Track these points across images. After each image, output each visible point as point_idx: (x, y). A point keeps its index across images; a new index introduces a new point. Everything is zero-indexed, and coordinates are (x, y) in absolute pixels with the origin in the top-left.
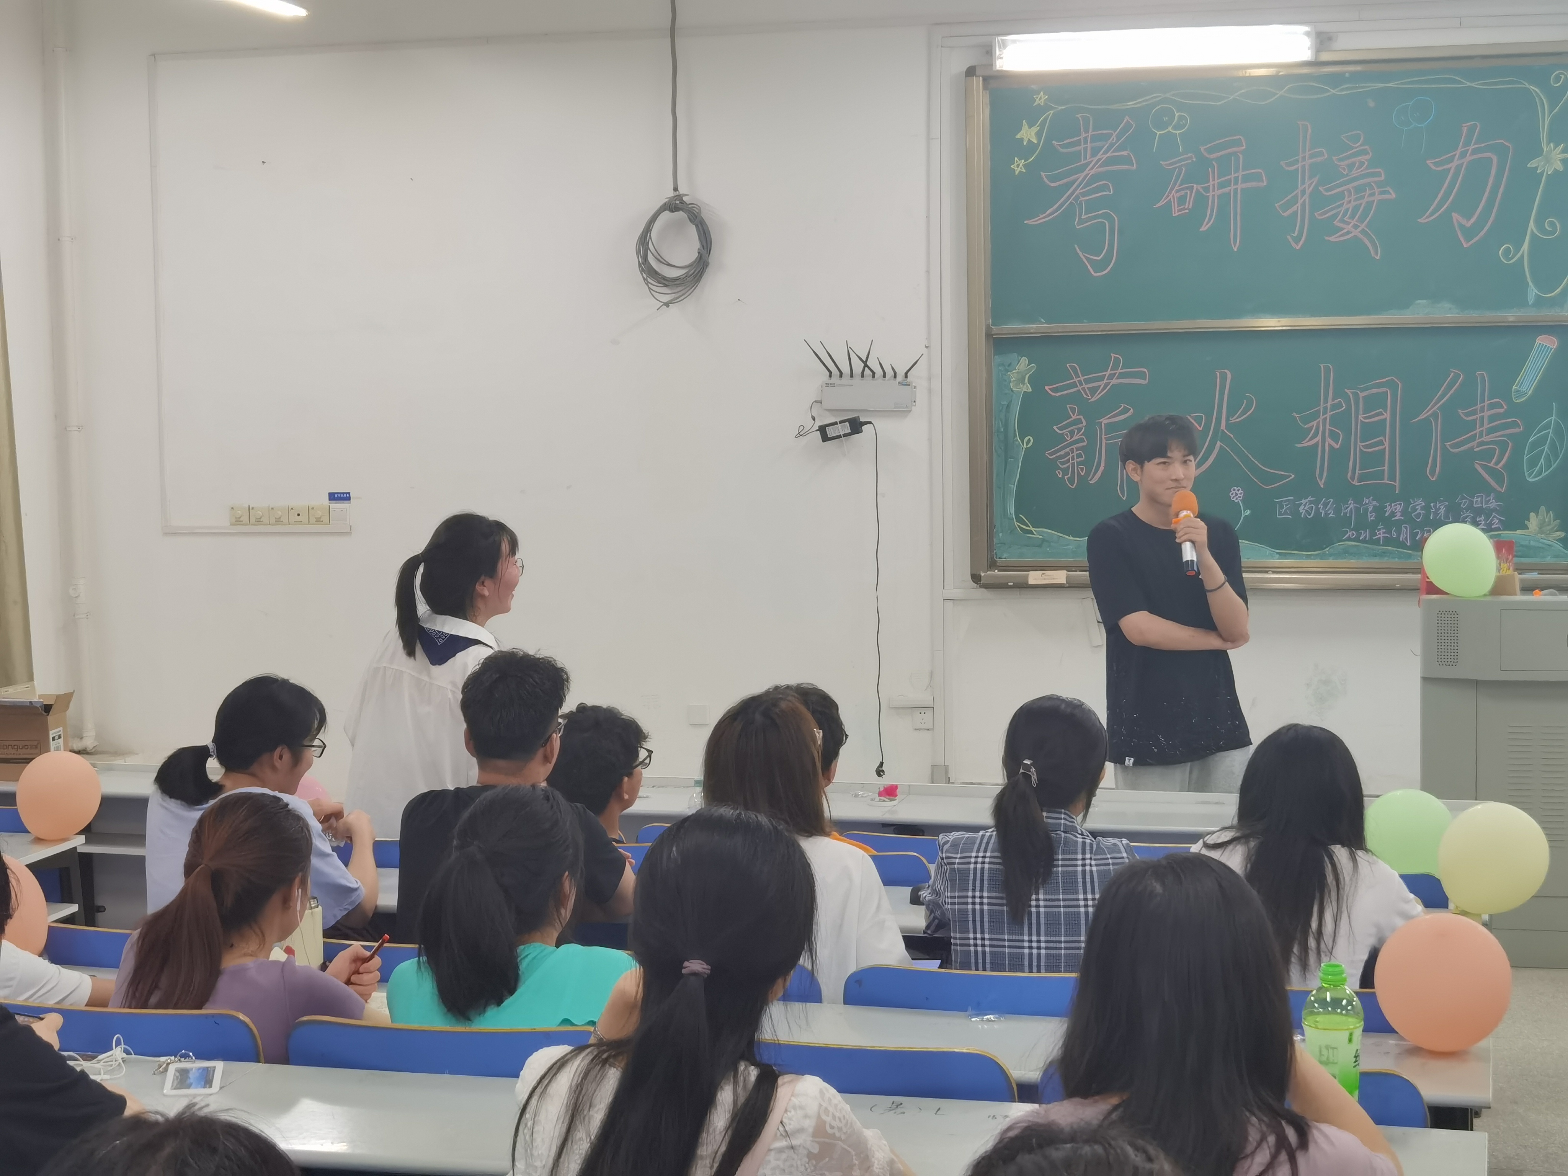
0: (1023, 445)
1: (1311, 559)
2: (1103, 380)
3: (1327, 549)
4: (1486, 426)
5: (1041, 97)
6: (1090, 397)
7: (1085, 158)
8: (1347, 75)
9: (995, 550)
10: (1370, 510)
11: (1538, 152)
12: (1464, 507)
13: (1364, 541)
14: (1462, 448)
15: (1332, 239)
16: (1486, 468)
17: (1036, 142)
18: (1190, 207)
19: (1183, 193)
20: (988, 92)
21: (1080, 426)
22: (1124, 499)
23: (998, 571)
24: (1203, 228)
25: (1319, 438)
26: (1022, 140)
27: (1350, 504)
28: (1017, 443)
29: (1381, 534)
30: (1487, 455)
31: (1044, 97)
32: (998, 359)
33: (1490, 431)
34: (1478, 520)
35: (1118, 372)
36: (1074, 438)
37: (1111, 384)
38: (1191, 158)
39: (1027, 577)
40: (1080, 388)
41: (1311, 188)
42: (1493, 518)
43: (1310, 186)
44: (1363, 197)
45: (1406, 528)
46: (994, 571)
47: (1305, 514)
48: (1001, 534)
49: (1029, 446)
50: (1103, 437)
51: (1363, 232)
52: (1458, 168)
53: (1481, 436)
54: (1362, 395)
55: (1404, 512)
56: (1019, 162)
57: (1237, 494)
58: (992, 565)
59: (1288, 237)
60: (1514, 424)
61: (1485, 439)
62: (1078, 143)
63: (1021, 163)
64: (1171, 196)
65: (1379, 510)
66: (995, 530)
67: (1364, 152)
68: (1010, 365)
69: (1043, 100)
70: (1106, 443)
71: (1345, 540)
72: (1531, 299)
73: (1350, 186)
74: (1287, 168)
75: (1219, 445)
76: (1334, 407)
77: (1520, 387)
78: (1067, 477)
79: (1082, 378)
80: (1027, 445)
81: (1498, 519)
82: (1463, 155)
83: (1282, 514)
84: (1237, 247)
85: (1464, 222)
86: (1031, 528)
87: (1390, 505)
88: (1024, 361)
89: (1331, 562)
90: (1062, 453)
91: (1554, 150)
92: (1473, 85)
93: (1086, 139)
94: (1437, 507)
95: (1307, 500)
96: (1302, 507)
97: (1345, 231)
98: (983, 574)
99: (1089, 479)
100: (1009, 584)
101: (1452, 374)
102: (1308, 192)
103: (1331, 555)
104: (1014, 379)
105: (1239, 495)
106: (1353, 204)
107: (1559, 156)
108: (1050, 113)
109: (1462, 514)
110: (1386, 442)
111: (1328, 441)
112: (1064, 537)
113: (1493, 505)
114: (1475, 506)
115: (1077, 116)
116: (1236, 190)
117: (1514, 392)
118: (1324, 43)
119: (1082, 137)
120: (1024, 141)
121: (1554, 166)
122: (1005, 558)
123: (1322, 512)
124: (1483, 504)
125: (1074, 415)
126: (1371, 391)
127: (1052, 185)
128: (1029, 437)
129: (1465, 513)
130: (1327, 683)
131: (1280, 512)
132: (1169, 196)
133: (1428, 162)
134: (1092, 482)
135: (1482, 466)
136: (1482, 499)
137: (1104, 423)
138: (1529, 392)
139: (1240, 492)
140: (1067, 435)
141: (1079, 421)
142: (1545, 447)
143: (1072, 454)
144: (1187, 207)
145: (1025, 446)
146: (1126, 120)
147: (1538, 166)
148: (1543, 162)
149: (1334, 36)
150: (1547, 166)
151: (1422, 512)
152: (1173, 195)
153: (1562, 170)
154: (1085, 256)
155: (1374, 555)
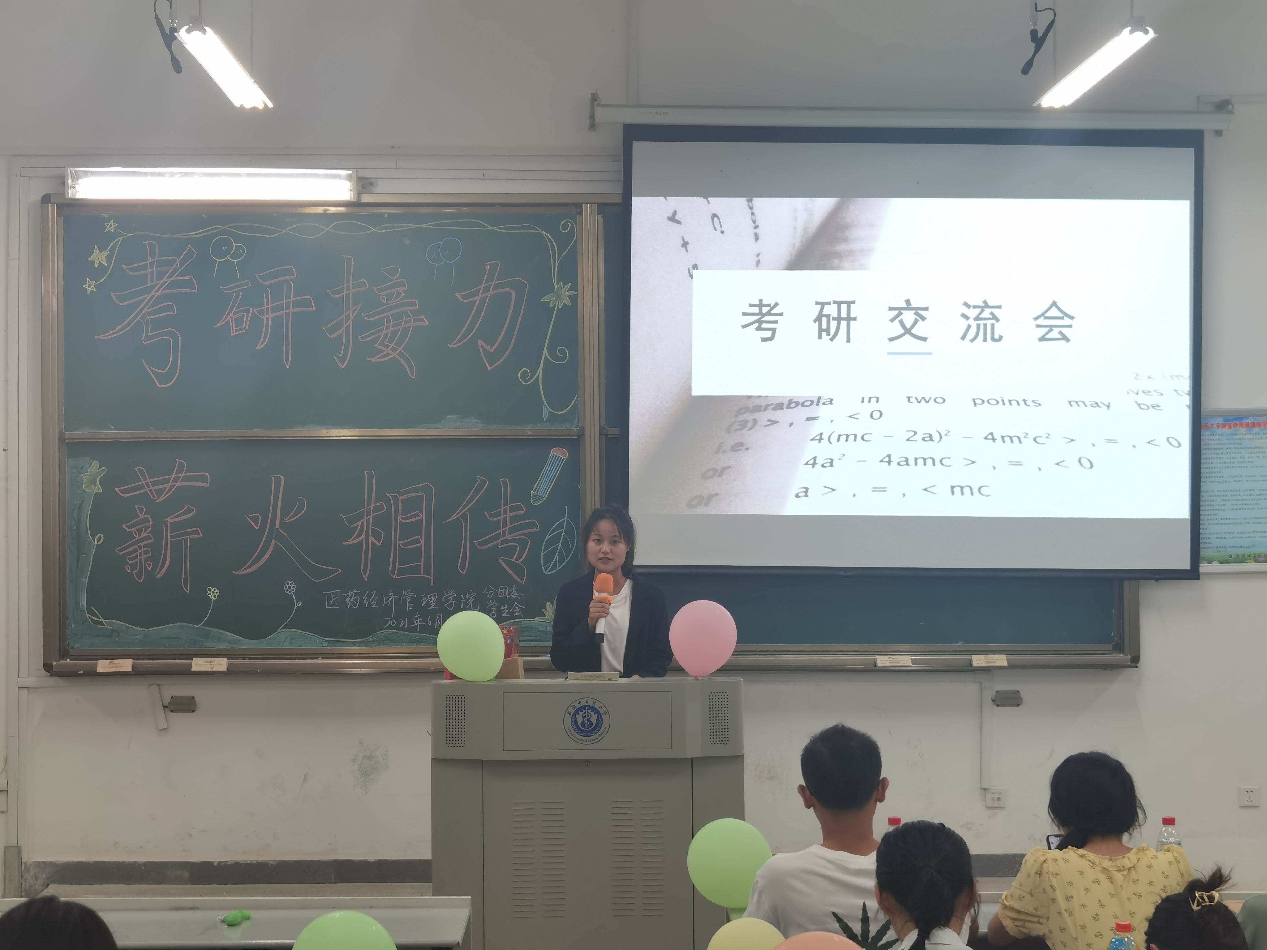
0: (95, 542)
1: (356, 646)
2: (169, 483)
3: (372, 636)
4: (509, 526)
5: (111, 225)
6: (157, 499)
7: (152, 281)
8: (386, 215)
9: (68, 640)
10: (408, 601)
11: (551, 289)
12: (490, 597)
13: (403, 629)
14: (488, 546)
15: (373, 360)
16: (508, 563)
17: (106, 265)
18: (247, 328)
19: (240, 315)
20: (62, 218)
21: (147, 524)
22: (188, 592)
23: (70, 661)
24: (259, 347)
25: (363, 537)
26: (93, 262)
27: (391, 595)
28: (89, 540)
30: (510, 552)
31: (114, 225)
32: (71, 462)
33: (511, 531)
34: (502, 609)
35: (183, 474)
36: (143, 535)
37: (176, 487)
38: (247, 284)
39: (95, 666)
40: (147, 489)
41: (355, 315)
42: (515, 606)
43: (353, 312)
44: (400, 324)
45: (440, 616)
46: (66, 660)
47: (351, 605)
48: (73, 626)
49: (99, 543)
50: (169, 535)
51: (400, 354)
52: (483, 301)
53: (504, 535)
54: (400, 498)
55: (438, 602)
56: (91, 282)
57: (290, 588)
58: (64, 654)
59: (335, 357)
60: (532, 525)
61: (508, 537)
62: (145, 267)
63: (93, 283)
65: (417, 601)
66: (67, 622)
67: (401, 284)
68: (82, 468)
69: (113, 228)
70: (170, 540)
71: (387, 628)
72: (545, 415)
73: (389, 314)
74: (333, 296)
75: (274, 543)
76: (376, 509)
77: (537, 493)
78: (135, 571)
79: (149, 481)
80: (98, 542)
81: (519, 607)
82: (486, 290)
83: (332, 605)
84: (289, 365)
85: (488, 348)
86: (102, 620)
87: (426, 596)
88: (96, 464)
89: (374, 648)
90: (131, 549)
91: (563, 288)
92: (494, 228)
93: (152, 263)
94: (467, 598)
95: (352, 593)
96: (348, 599)
97: (385, 352)
98: (54, 663)
99: (155, 574)
100: (79, 672)
101: (479, 480)
102: (352, 317)
103: (374, 641)
104: (86, 481)
105: (292, 588)
106: (391, 329)
107: (567, 293)
108: (119, 240)
109: (489, 604)
110: (422, 540)
111: (371, 540)
112: (131, 628)
113: (515, 596)
114: (499, 597)
115: (144, 243)
116: (287, 314)
117: (532, 497)
118: (364, 186)
119: (149, 262)
120: (96, 263)
121: (564, 302)
122: (77, 648)
123: (366, 603)
124: (506, 595)
125: (142, 515)
126: (409, 494)
127: (121, 304)
128: (100, 535)
129: (491, 602)
130: (370, 758)
131: (329, 604)
132: (228, 317)
133: (457, 294)
134: (158, 577)
135: (505, 561)
136: (505, 591)
137: (169, 522)
138: (545, 496)
139: (293, 585)
140: (135, 533)
141: (147, 520)
142: (559, 545)
143: (139, 550)
144: (243, 327)
145: (96, 543)
146: (189, 248)
147: (551, 300)
148: (554, 298)
149: (373, 180)
150: (557, 301)
151: (453, 602)
152: (232, 317)
153: (570, 305)
154: (151, 370)
155: (412, 641)
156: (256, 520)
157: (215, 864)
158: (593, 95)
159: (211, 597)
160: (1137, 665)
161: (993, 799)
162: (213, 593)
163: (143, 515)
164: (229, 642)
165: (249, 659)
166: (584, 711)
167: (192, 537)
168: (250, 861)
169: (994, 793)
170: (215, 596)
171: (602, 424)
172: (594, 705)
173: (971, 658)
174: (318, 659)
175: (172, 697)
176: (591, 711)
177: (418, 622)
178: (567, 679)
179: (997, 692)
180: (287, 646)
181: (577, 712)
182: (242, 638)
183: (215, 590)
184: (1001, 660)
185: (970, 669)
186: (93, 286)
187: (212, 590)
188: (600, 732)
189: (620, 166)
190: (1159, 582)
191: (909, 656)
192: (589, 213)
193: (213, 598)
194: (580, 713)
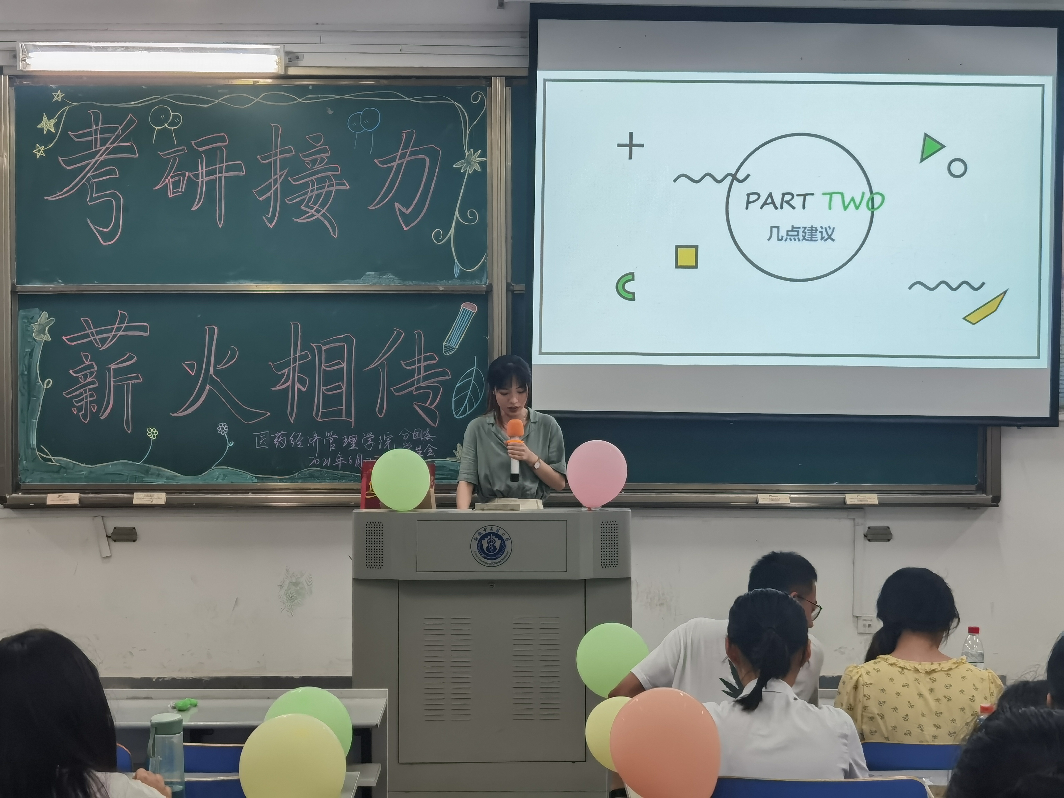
1: (283, 482)
2: (112, 333)
3: (297, 473)
4: (423, 374)
5: (58, 95)
6: (101, 346)
7: (96, 147)
8: (311, 87)
9: (20, 475)
10: (331, 441)
11: (462, 156)
12: (405, 439)
13: (326, 467)
14: (404, 392)
15: (299, 220)
16: (423, 408)
17: (54, 132)
18: (183, 190)
19: (177, 178)
20: (13, 88)
21: (92, 370)
22: (129, 432)
23: (22, 494)
24: (194, 208)
25: (289, 383)
26: (42, 129)
27: (315, 436)
28: (38, 384)
29: (340, 461)
30: (424, 397)
31: (61, 95)
32: (22, 313)
33: (426, 378)
34: (416, 449)
35: (124, 325)
36: (89, 380)
37: (118, 336)
38: (183, 150)
39: (45, 499)
40: (92, 338)
41: (282, 179)
42: (428, 448)
43: (281, 176)
44: (323, 187)
45: (359, 456)
46: (19, 494)
47: (278, 445)
48: (24, 462)
49: (48, 387)
50: (112, 380)
51: (324, 215)
52: (400, 166)
53: (419, 381)
54: (324, 348)
55: (358, 444)
56: (40, 148)
57: (223, 429)
58: (16, 488)
59: (264, 218)
60: (444, 373)
61: (422, 384)
62: (89, 134)
63: (42, 148)
64: (167, 180)
65: (339, 442)
66: (20, 459)
67: (325, 151)
68: (32, 318)
69: (60, 97)
70: (113, 384)
71: (311, 467)
72: (457, 272)
73: (313, 178)
74: (262, 162)
75: (208, 388)
76: (302, 358)
77: (449, 344)
78: (81, 413)
79: (94, 330)
81: (432, 448)
82: (403, 156)
83: (261, 445)
84: (221, 226)
85: (404, 210)
86: (51, 457)
87: (347, 438)
88: (45, 315)
89: (300, 485)
90: (77, 393)
91: (473, 155)
92: (410, 99)
94: (385, 439)
95: (280, 434)
96: (276, 439)
97: (310, 214)
98: (8, 497)
99: (100, 415)
100: (30, 505)
101: (396, 332)
102: (279, 181)
103: (299, 478)
104: (36, 330)
105: (225, 429)
106: (316, 192)
107: (477, 159)
108: (66, 108)
109: (404, 445)
110: (343, 386)
111: (297, 386)
112: (78, 465)
113: (428, 438)
114: (414, 438)
115: (88, 111)
116: (220, 178)
117: (444, 347)
118: (291, 60)
119: (93, 129)
120: (44, 131)
121: (474, 167)
122: (28, 482)
123: (292, 443)
124: (420, 437)
125: (87, 361)
126: (331, 344)
127: (68, 168)
128: (49, 379)
129: (406, 444)
130: (296, 584)
131: (258, 443)
132: (166, 180)
133: (376, 160)
134: (102, 418)
135: (419, 406)
136: (420, 433)
137: (112, 368)
138: (456, 347)
139: (226, 426)
140: (81, 378)
141: (91, 366)
142: (468, 391)
143: (85, 394)
144: (180, 190)
145: (45, 387)
146: (129, 116)
147: (461, 167)
148: (465, 164)
149: (299, 55)
150: (468, 167)
151: (372, 443)
152: (169, 180)
153: (480, 171)
154: (95, 228)
155: (334, 478)
156: (192, 368)
157: (154, 680)
159: (151, 436)
160: (998, 504)
161: (864, 626)
162: (153, 433)
164: (168, 478)
165: (185, 494)
166: (489, 537)
167: (133, 382)
168: (186, 677)
169: (865, 620)
170: (154, 436)
171: (509, 281)
172: (498, 532)
173: (844, 496)
174: (248, 494)
175: (115, 528)
176: (495, 538)
179: (869, 528)
180: (220, 481)
181: (483, 537)
182: (180, 475)
183: (154, 430)
184: (873, 499)
185: (843, 507)
186: (42, 151)
187: (152, 430)
188: (503, 556)
189: (526, 42)
190: (1020, 428)
191: (788, 494)
192: (498, 85)
193: (152, 438)
194: (485, 539)
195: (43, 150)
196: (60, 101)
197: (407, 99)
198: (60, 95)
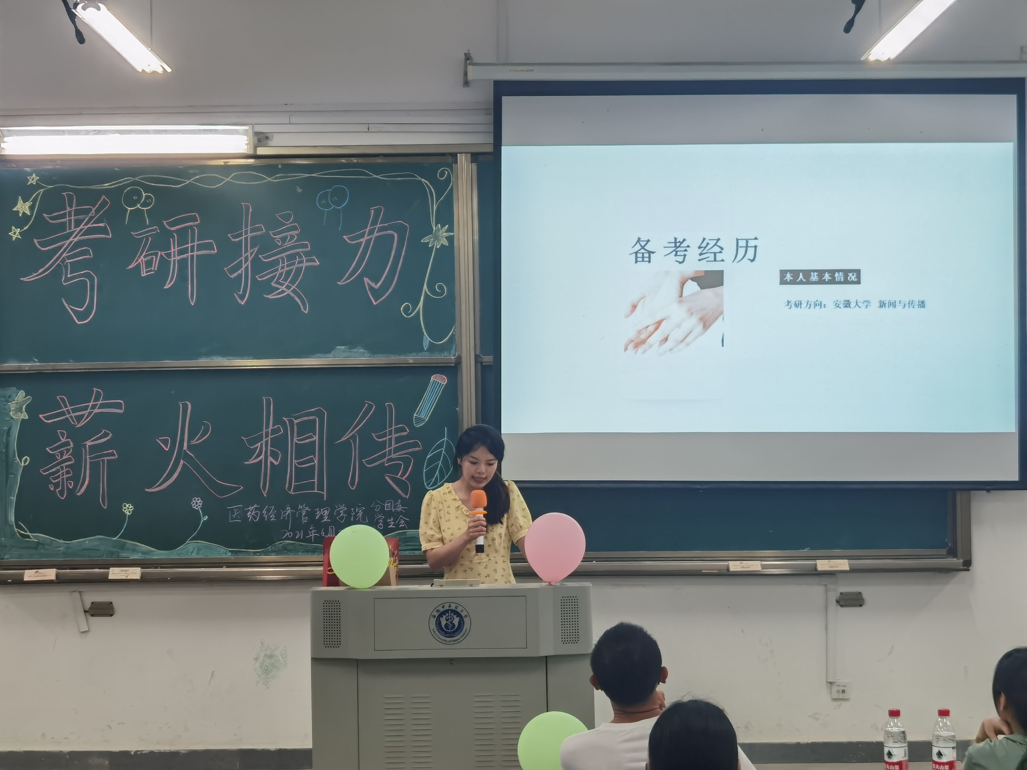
0: (22, 464)
1: (257, 555)
2: (87, 410)
3: (270, 547)
4: (394, 446)
5: (33, 178)
6: (77, 424)
7: (70, 229)
8: (280, 167)
10: (304, 514)
11: (430, 231)
12: (377, 511)
13: (299, 540)
14: (375, 464)
15: (269, 297)
16: (394, 480)
17: (29, 214)
18: (156, 269)
19: (149, 258)
21: (68, 447)
22: (105, 508)
24: (166, 287)
25: (262, 457)
26: (18, 212)
27: (288, 510)
28: (16, 461)
30: (394, 469)
33: (396, 450)
34: (388, 521)
35: (100, 402)
36: (64, 457)
37: (94, 413)
38: (155, 230)
39: (22, 575)
40: (68, 416)
41: (253, 255)
42: (400, 519)
43: (251, 254)
44: (293, 264)
45: (332, 528)
47: (251, 518)
48: (3, 539)
49: (25, 465)
50: (88, 456)
51: (294, 291)
52: (368, 242)
53: (390, 454)
54: (296, 422)
55: (330, 516)
56: (16, 230)
57: (197, 503)
59: (235, 294)
60: (416, 445)
61: (393, 456)
62: (63, 216)
64: (140, 260)
65: (311, 515)
67: (295, 228)
68: (10, 397)
69: (35, 181)
70: (90, 461)
71: (284, 540)
72: (426, 345)
73: (284, 255)
74: (233, 240)
75: (183, 463)
76: (274, 431)
77: (419, 415)
78: (58, 490)
79: (70, 408)
80: (24, 463)
81: (403, 520)
82: (371, 232)
83: (234, 518)
84: (193, 303)
85: (373, 285)
86: (29, 533)
87: (320, 510)
88: (22, 393)
89: (274, 558)
90: (54, 470)
91: (441, 230)
92: (378, 177)
93: (70, 212)
94: (357, 511)
95: (253, 507)
96: (250, 513)
97: (280, 290)
99: (76, 492)
100: (8, 581)
101: (367, 405)
102: (250, 259)
103: (273, 551)
104: (13, 408)
105: (199, 504)
106: (286, 269)
107: (445, 234)
108: (40, 192)
109: (376, 516)
110: (315, 459)
111: (270, 459)
112: (56, 541)
113: (400, 509)
114: (386, 510)
115: (63, 194)
116: (192, 256)
117: (415, 419)
118: (260, 141)
119: (67, 211)
120: (20, 213)
121: (441, 242)
122: (7, 559)
123: (265, 517)
124: (392, 508)
125: (63, 438)
126: (303, 418)
127: (43, 249)
128: (26, 457)
129: (378, 515)
130: (270, 657)
131: (232, 517)
133: (345, 237)
134: (78, 494)
135: (391, 478)
136: (391, 504)
137: (88, 445)
138: (426, 418)
139: (200, 501)
140: (58, 455)
141: (67, 444)
142: (439, 463)
143: (62, 471)
144: (153, 269)
146: (103, 198)
147: (430, 241)
148: (433, 239)
149: (268, 135)
150: (436, 242)
151: (344, 515)
152: (142, 259)
153: (447, 245)
154: (71, 308)
155: (307, 551)
156: (166, 444)
157: (132, 753)
158: (466, 54)
159: (127, 512)
160: (969, 568)
161: (838, 691)
162: (128, 509)
163: (65, 438)
164: (143, 553)
165: (161, 568)
166: (447, 614)
167: (108, 458)
168: (163, 750)
169: (839, 686)
170: (129, 512)
171: (478, 353)
172: (456, 609)
173: (815, 562)
174: (222, 568)
175: (92, 603)
176: (454, 615)
177: (313, 533)
178: (433, 586)
179: (841, 593)
180: (194, 556)
181: (441, 615)
182: (154, 549)
183: (129, 506)
184: (843, 565)
185: (815, 573)
186: (17, 233)
187: (127, 506)
188: (461, 634)
189: (491, 118)
190: (989, 492)
191: (759, 561)
192: (463, 161)
193: (128, 514)
194: (444, 616)
195: (19, 233)
196: (35, 184)
197: (375, 176)
198: (35, 179)
